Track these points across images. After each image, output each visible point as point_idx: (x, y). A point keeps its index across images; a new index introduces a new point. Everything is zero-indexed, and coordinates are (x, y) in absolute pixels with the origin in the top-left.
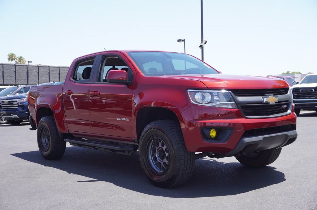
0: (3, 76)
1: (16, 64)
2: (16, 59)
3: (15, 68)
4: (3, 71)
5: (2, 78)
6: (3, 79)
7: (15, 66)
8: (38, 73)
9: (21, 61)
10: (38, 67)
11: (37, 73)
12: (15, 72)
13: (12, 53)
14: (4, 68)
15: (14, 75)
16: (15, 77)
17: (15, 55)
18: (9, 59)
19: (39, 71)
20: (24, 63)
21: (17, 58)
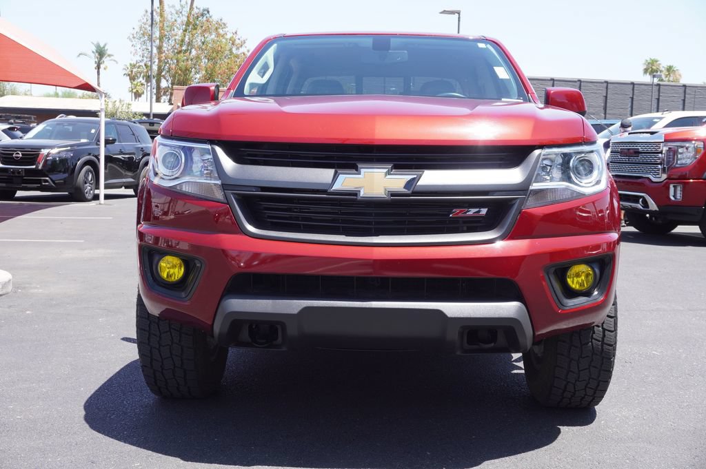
0: (605, 108)
1: (661, 83)
2: (661, 71)
3: (633, 90)
4: (606, 97)
5: (603, 111)
6: (605, 114)
7: (632, 86)
8: (684, 100)
9: (671, 75)
10: (685, 89)
11: (682, 102)
12: (632, 98)
13: (653, 58)
14: (609, 90)
15: (630, 105)
16: (630, 109)
17: (658, 62)
18: (646, 71)
19: (685, 97)
20: (677, 80)
21: (663, 69)
